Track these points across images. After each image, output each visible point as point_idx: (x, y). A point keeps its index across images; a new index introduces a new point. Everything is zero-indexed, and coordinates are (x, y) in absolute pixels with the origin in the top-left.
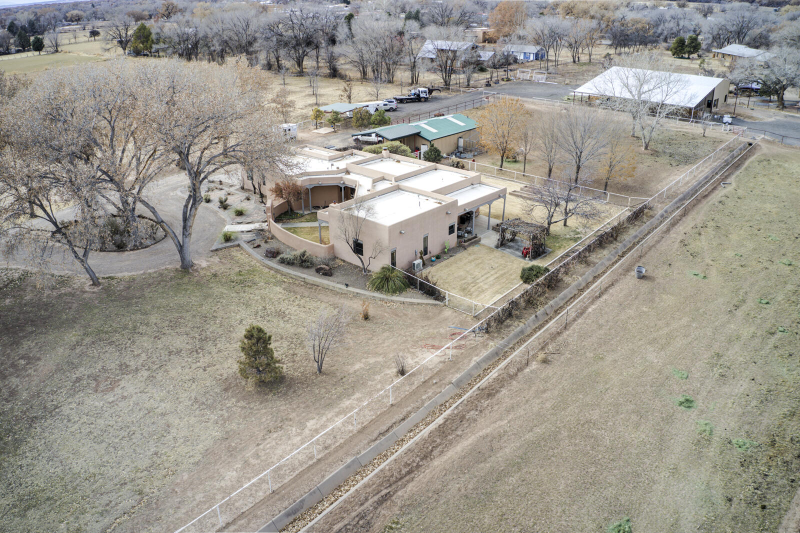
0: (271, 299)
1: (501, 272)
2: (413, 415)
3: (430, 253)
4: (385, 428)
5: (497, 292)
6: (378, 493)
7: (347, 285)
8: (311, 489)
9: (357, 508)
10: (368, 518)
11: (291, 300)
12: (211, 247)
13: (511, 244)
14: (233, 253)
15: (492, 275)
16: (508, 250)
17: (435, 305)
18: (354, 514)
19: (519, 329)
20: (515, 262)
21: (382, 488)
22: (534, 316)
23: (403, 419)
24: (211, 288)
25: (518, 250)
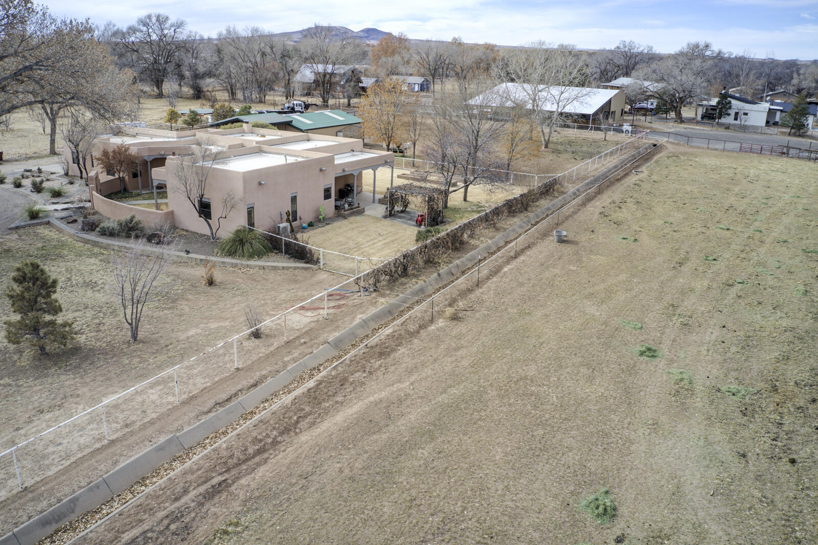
0: (79, 271)
1: (391, 239)
2: (270, 380)
3: (301, 219)
4: (224, 396)
6: (205, 482)
7: (188, 252)
8: (91, 482)
9: (167, 504)
10: (187, 520)
12: (10, 225)
13: (403, 215)
15: (379, 241)
16: (398, 220)
17: (306, 269)
18: (161, 514)
19: (417, 287)
20: (407, 229)
21: (214, 475)
22: (436, 274)
23: (255, 385)
25: (410, 219)
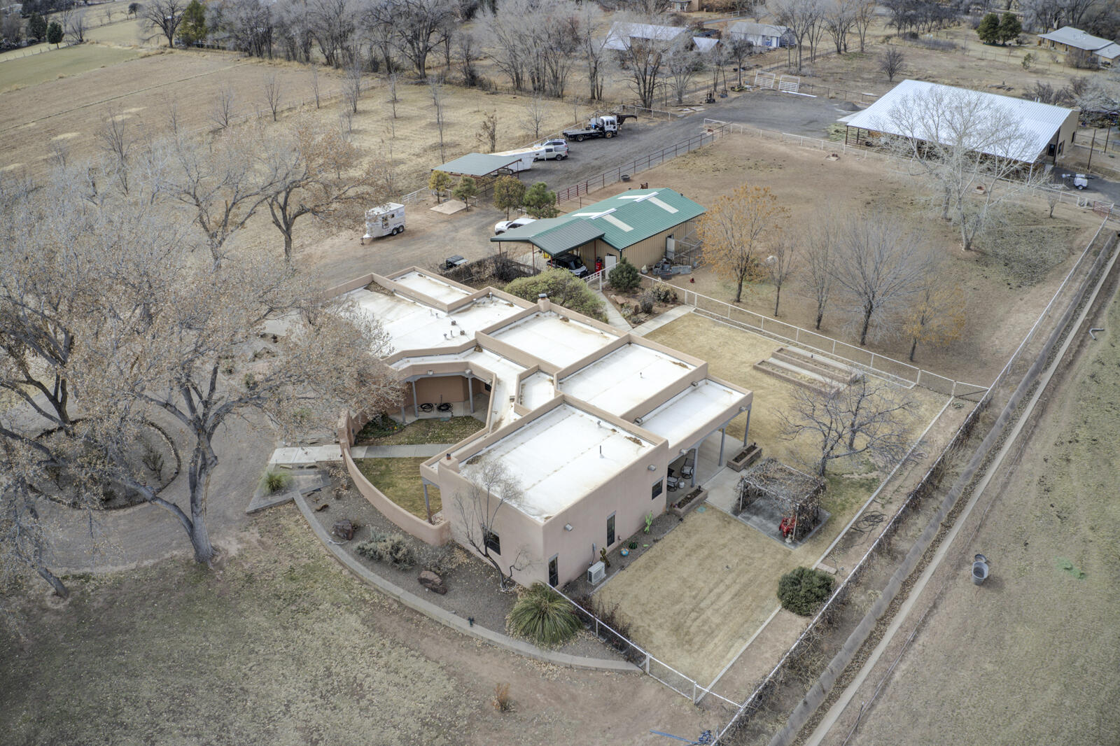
0: (340, 648)
1: (744, 579)
5: (738, 635)
7: (472, 621)
11: (375, 649)
12: (247, 505)
13: (760, 503)
14: (283, 521)
15: (728, 587)
16: (755, 518)
17: (626, 673)
19: (775, 739)
20: (767, 550)
22: (801, 702)
24: (241, 614)
25: (771, 516)
